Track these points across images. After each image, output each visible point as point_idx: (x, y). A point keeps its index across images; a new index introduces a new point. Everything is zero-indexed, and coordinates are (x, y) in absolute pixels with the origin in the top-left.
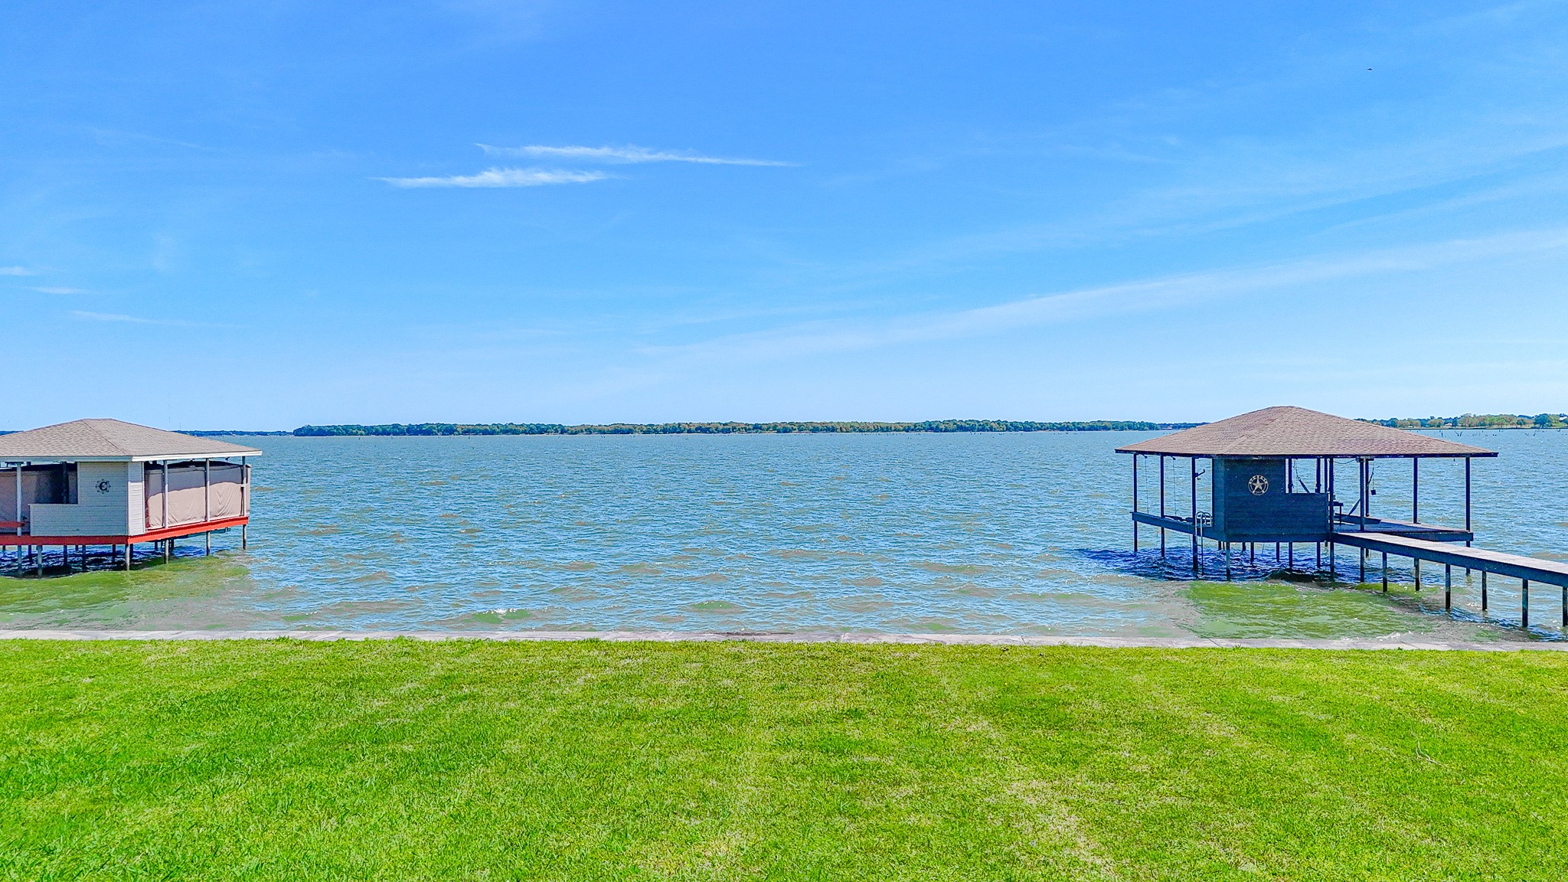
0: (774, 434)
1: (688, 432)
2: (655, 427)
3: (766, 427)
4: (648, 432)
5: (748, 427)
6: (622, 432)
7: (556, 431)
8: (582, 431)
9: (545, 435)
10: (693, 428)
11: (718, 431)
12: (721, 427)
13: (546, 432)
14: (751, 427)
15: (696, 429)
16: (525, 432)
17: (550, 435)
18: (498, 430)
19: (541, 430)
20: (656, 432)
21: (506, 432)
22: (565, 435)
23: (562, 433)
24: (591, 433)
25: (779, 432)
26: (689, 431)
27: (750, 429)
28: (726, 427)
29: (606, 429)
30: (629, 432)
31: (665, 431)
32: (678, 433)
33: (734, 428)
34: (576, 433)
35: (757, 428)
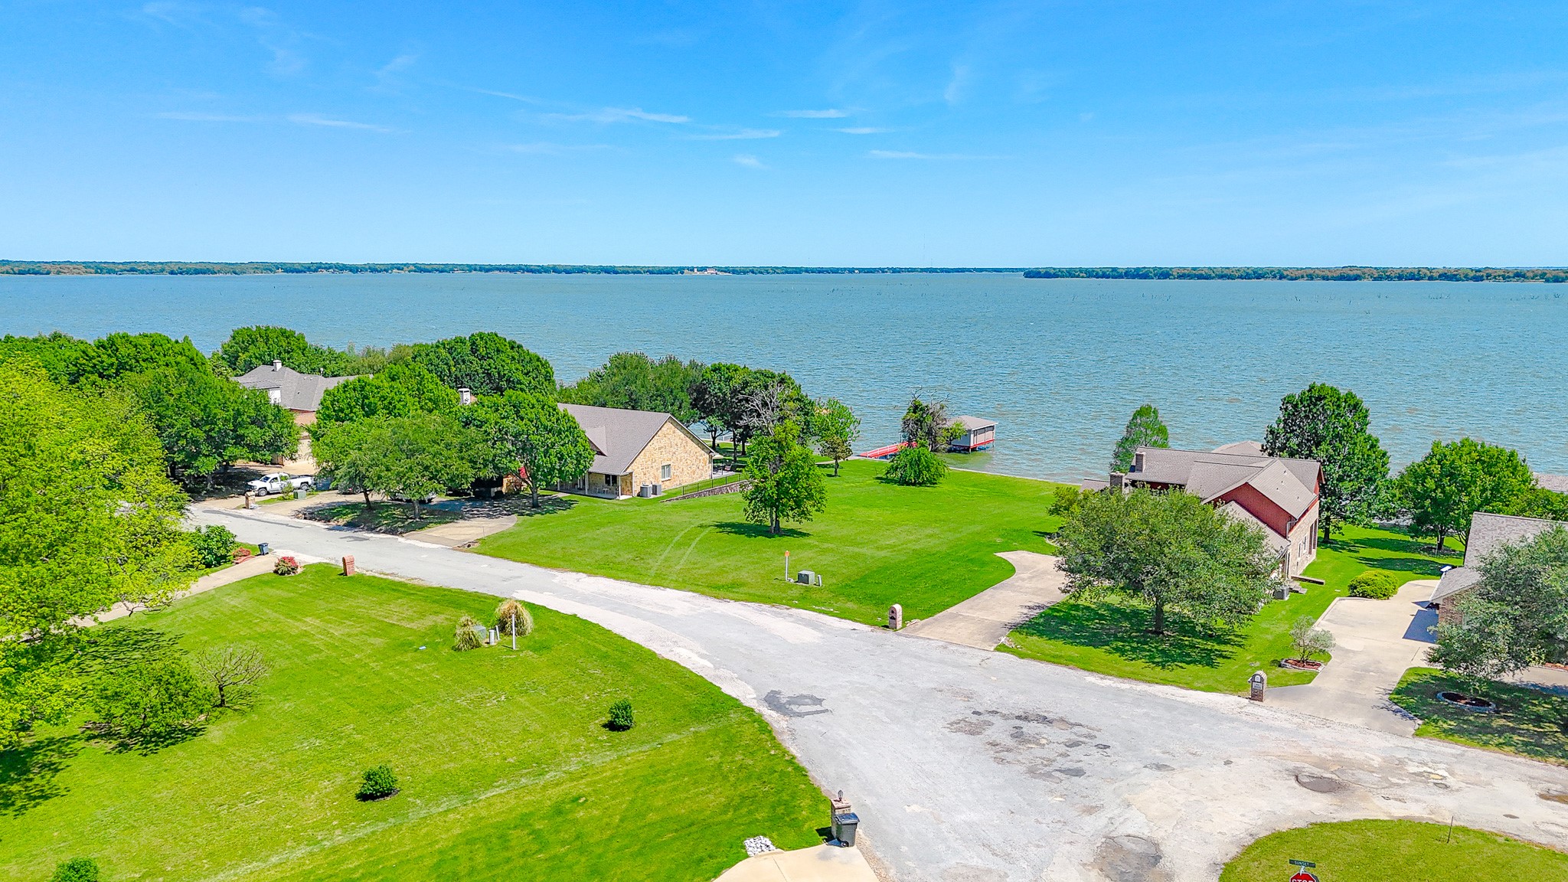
0: (1541, 283)
1: (1429, 279)
2: (1388, 274)
3: (1531, 275)
4: (1380, 278)
5: (1507, 275)
6: (1348, 278)
7: (1274, 277)
8: (1303, 277)
9: (1262, 280)
10: (1436, 275)
11: (1467, 278)
12: (1472, 274)
13: (1263, 277)
14: (1511, 275)
15: (1440, 276)
16: (1241, 277)
17: (1268, 280)
18: (1213, 275)
19: (1258, 275)
20: (1389, 278)
21: (1222, 277)
22: (1284, 281)
23: (1280, 278)
24: (1312, 279)
25: (1547, 281)
26: (1431, 278)
27: (1509, 277)
28: (1478, 274)
29: (1330, 275)
30: (1357, 278)
31: (1400, 278)
32: (1417, 280)
33: (1488, 276)
34: (1296, 279)
35: (1520, 275)
